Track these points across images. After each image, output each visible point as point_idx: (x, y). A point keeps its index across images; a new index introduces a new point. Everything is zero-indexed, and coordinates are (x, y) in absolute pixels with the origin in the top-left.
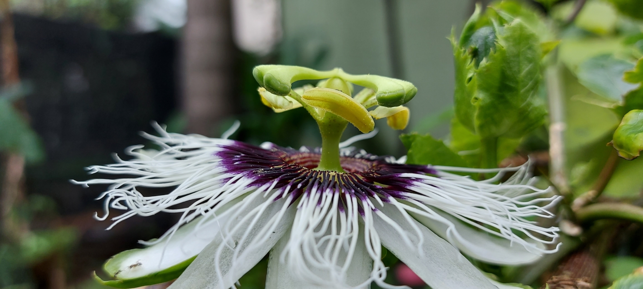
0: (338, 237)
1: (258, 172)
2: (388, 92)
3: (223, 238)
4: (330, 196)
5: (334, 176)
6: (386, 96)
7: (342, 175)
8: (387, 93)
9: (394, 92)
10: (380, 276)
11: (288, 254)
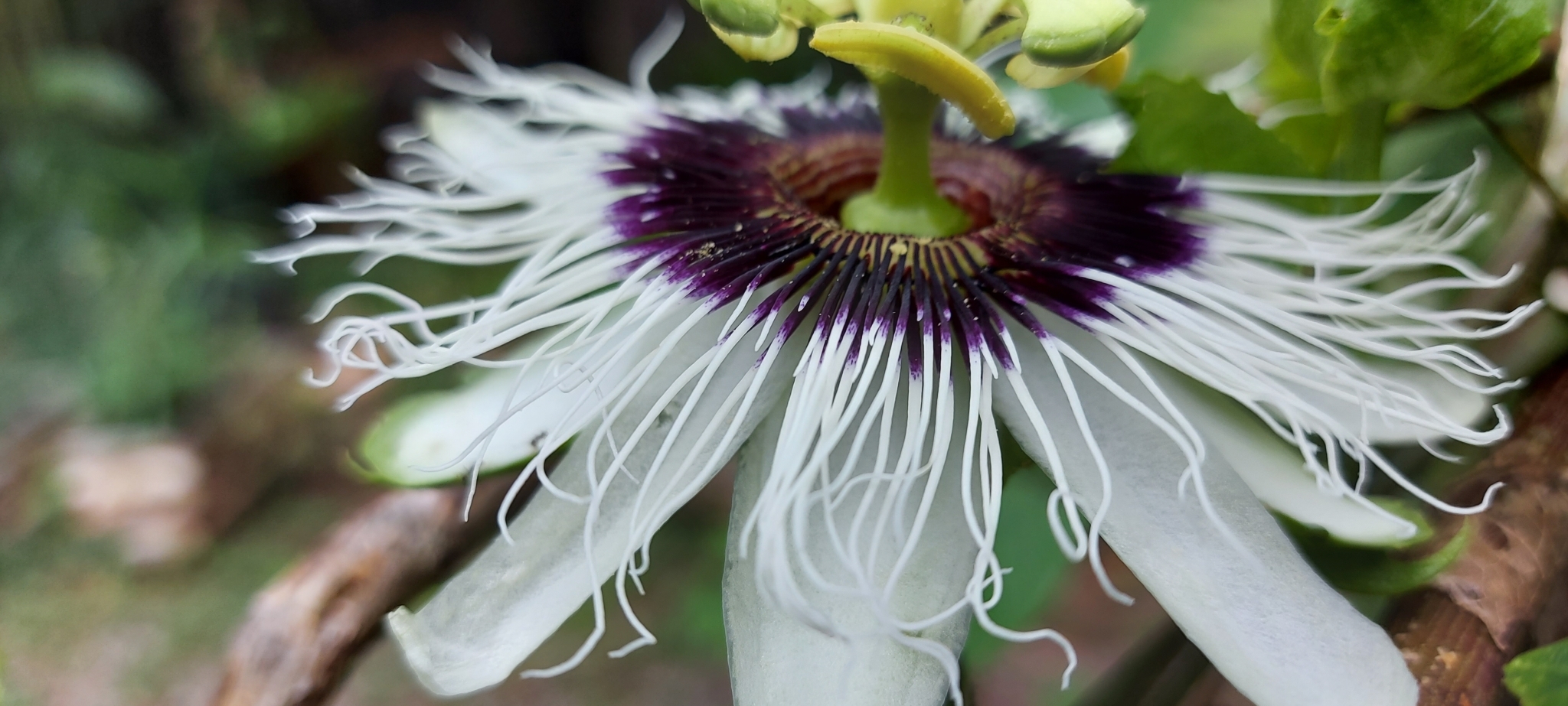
0: (887, 477)
1: (698, 254)
2: (1053, 35)
3: (614, 450)
4: (880, 342)
5: (903, 257)
6: (1048, 47)
7: (927, 248)
8: (1051, 38)
9: (1073, 35)
10: (987, 594)
11: (755, 533)
